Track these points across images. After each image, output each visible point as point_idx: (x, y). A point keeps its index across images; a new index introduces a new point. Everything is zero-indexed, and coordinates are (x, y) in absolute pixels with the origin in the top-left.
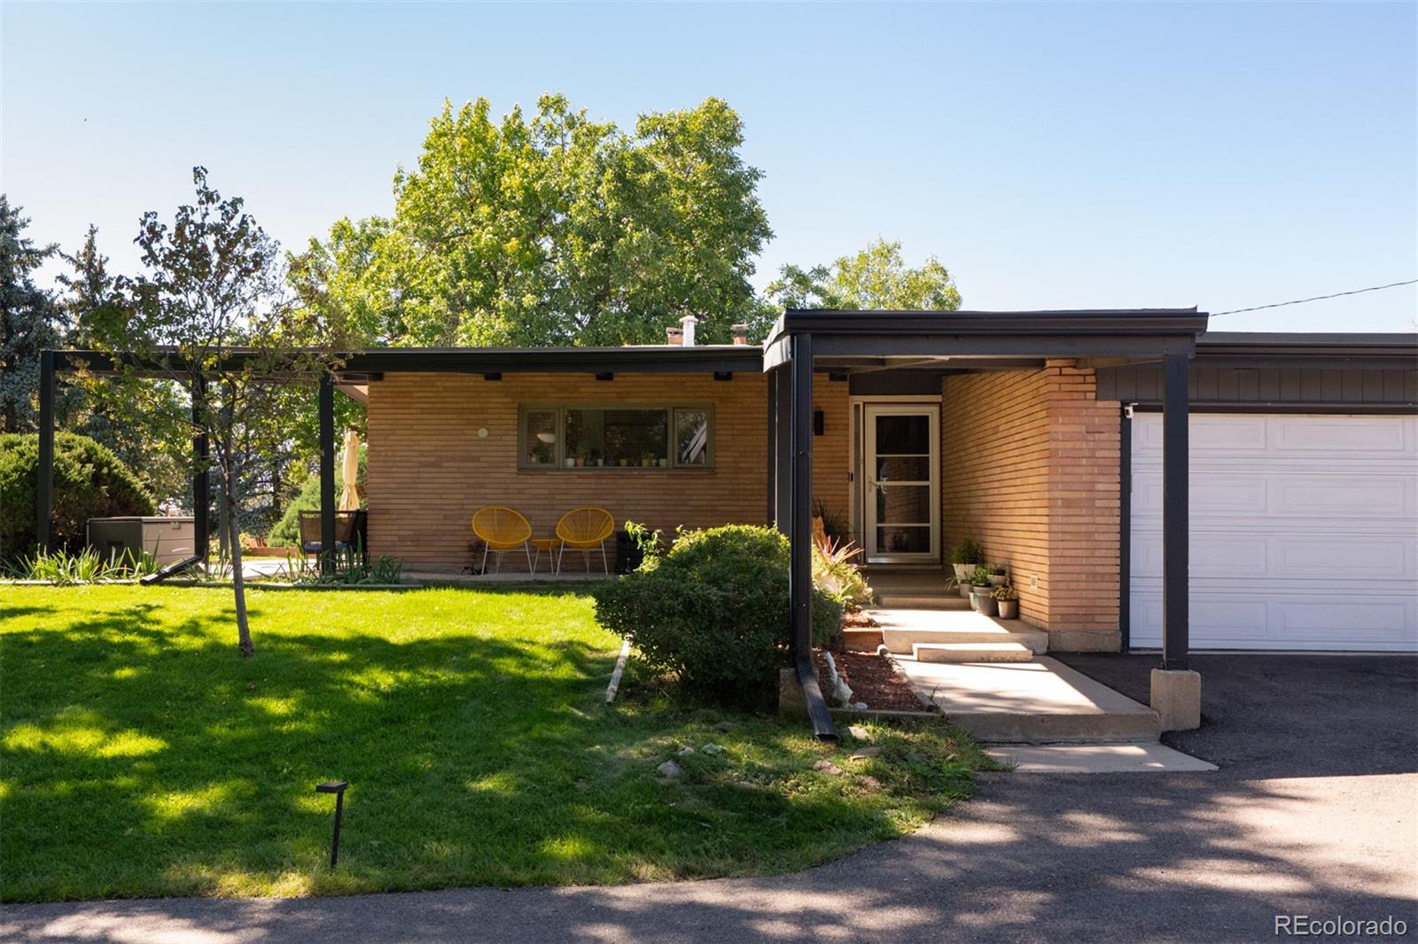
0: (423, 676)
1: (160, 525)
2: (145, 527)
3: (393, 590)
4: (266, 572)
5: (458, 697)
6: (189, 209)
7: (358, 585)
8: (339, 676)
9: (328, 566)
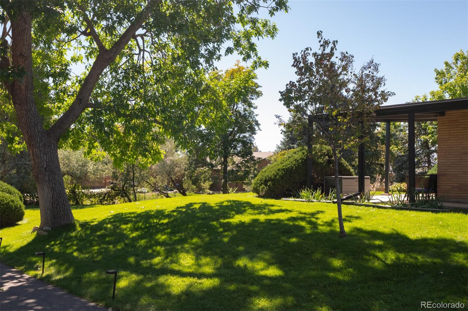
0: (411, 257)
1: (348, 180)
2: (343, 180)
3: (433, 212)
4: (383, 200)
5: (420, 272)
6: (309, 49)
7: (419, 208)
8: (372, 252)
9: (412, 198)
